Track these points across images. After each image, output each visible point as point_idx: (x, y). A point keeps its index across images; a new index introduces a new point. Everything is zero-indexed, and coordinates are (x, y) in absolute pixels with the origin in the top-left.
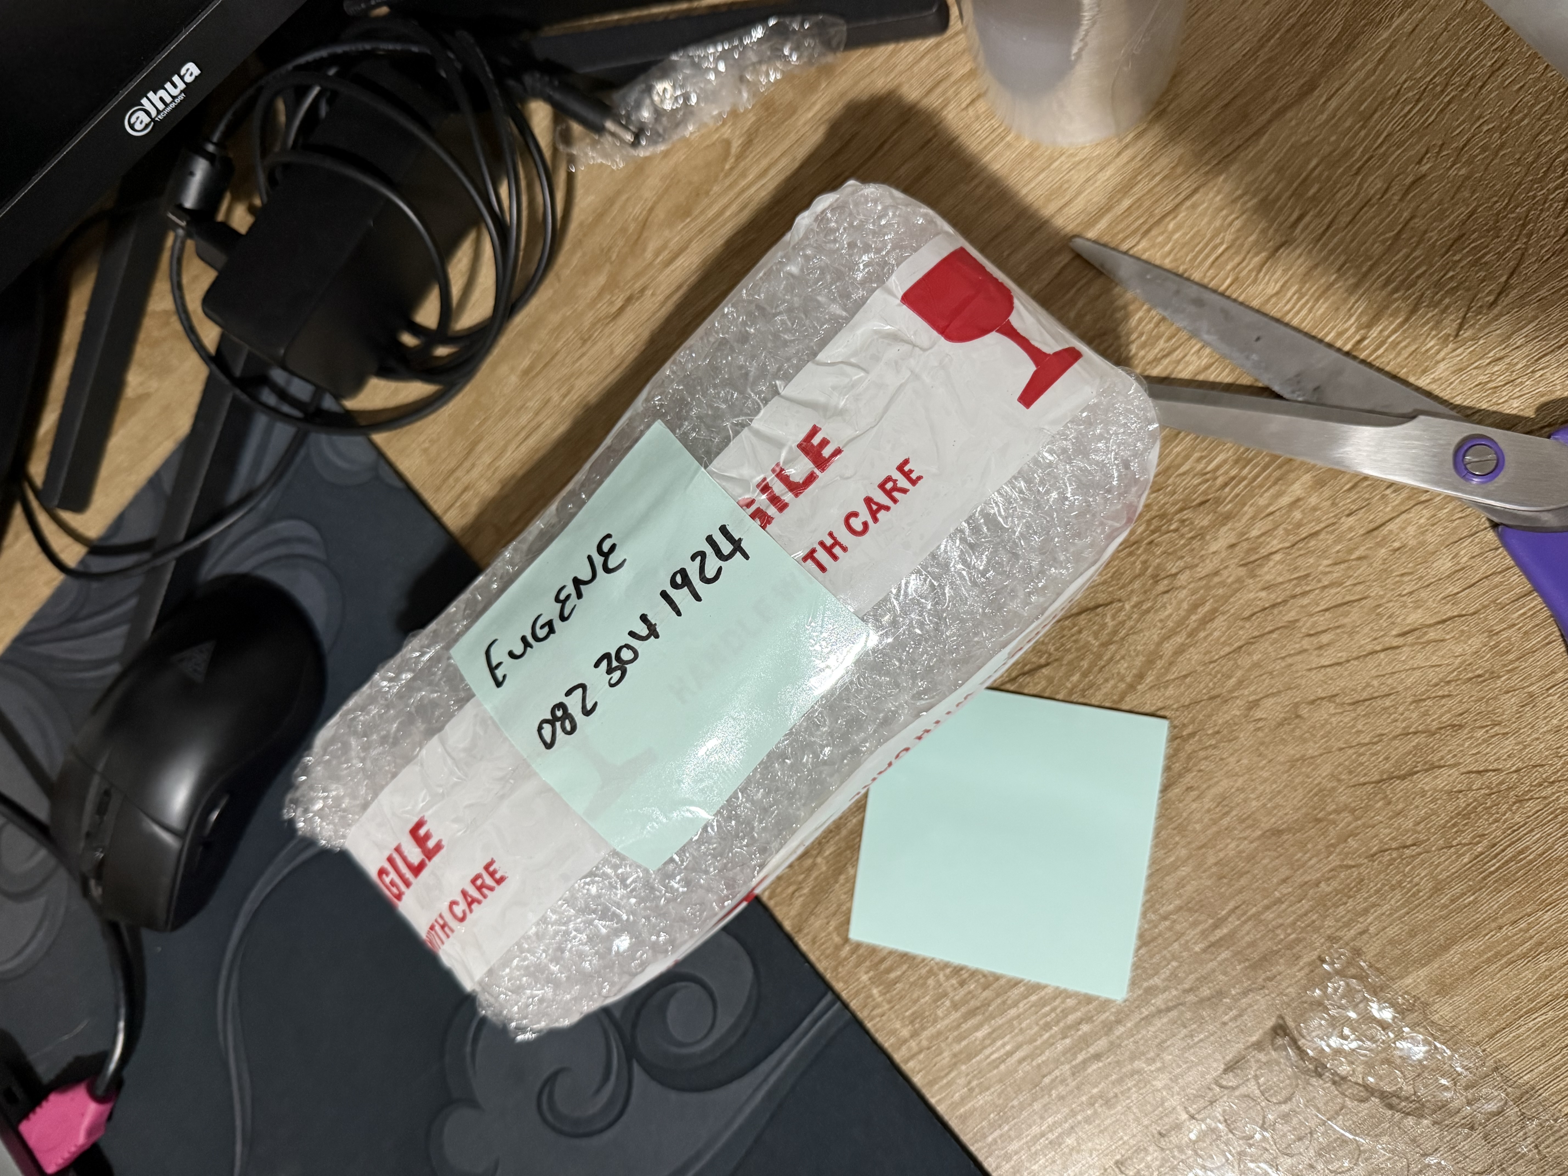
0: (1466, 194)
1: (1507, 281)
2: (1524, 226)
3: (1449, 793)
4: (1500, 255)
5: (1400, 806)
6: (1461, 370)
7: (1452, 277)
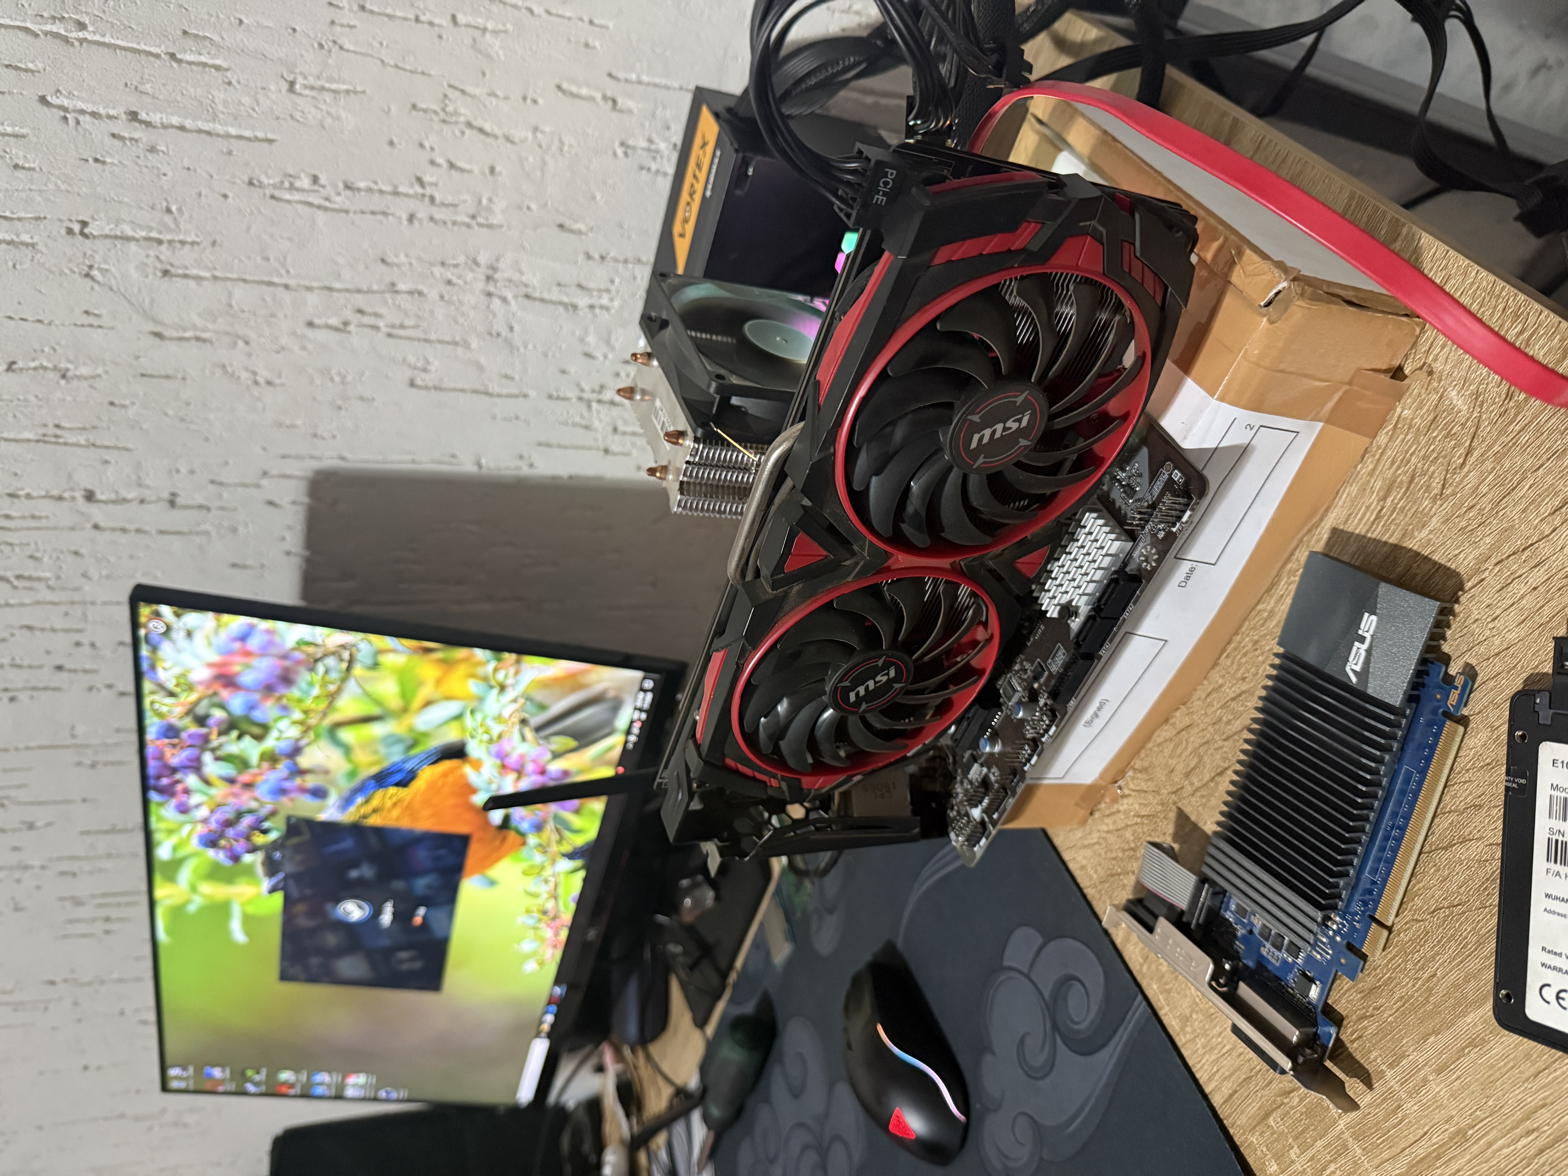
0: (1435, 384)
1: (1470, 445)
2: (1476, 399)
3: (1479, 861)
4: (1463, 425)
5: (1446, 872)
6: (1448, 520)
7: (1433, 450)
